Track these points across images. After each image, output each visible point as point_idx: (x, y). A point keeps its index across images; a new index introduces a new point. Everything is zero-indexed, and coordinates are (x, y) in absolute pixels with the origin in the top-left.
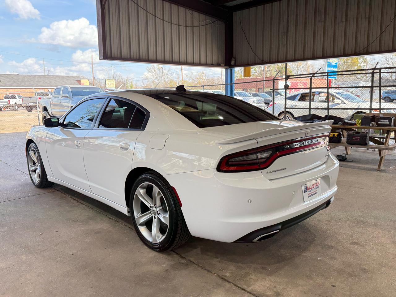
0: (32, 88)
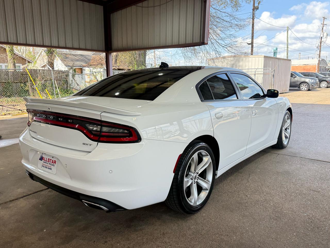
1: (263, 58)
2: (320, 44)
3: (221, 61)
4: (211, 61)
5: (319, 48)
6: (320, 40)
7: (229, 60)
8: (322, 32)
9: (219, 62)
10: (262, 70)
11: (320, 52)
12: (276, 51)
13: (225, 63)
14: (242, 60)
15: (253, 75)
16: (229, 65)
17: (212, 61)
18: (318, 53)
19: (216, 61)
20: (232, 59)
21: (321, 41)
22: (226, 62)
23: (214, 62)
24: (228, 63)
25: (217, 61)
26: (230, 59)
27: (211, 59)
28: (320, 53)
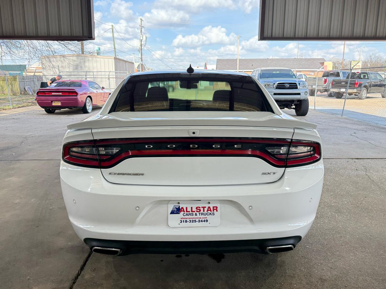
0: (242, 72)
1: (113, 60)
2: (140, 47)
3: (59, 61)
4: (45, 60)
5: (140, 51)
6: (140, 42)
7: (71, 60)
8: (141, 34)
9: (57, 61)
10: (114, 73)
11: (142, 55)
12: (99, 51)
13: (66, 63)
14: (88, 60)
15: (106, 79)
16: (72, 66)
17: (47, 60)
18: (140, 56)
19: (52, 60)
20: (75, 58)
21: (141, 44)
22: (68, 62)
23: (50, 61)
24: (70, 64)
25: (55, 60)
26: (71, 58)
27: (46, 57)
28: (142, 57)
